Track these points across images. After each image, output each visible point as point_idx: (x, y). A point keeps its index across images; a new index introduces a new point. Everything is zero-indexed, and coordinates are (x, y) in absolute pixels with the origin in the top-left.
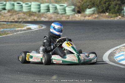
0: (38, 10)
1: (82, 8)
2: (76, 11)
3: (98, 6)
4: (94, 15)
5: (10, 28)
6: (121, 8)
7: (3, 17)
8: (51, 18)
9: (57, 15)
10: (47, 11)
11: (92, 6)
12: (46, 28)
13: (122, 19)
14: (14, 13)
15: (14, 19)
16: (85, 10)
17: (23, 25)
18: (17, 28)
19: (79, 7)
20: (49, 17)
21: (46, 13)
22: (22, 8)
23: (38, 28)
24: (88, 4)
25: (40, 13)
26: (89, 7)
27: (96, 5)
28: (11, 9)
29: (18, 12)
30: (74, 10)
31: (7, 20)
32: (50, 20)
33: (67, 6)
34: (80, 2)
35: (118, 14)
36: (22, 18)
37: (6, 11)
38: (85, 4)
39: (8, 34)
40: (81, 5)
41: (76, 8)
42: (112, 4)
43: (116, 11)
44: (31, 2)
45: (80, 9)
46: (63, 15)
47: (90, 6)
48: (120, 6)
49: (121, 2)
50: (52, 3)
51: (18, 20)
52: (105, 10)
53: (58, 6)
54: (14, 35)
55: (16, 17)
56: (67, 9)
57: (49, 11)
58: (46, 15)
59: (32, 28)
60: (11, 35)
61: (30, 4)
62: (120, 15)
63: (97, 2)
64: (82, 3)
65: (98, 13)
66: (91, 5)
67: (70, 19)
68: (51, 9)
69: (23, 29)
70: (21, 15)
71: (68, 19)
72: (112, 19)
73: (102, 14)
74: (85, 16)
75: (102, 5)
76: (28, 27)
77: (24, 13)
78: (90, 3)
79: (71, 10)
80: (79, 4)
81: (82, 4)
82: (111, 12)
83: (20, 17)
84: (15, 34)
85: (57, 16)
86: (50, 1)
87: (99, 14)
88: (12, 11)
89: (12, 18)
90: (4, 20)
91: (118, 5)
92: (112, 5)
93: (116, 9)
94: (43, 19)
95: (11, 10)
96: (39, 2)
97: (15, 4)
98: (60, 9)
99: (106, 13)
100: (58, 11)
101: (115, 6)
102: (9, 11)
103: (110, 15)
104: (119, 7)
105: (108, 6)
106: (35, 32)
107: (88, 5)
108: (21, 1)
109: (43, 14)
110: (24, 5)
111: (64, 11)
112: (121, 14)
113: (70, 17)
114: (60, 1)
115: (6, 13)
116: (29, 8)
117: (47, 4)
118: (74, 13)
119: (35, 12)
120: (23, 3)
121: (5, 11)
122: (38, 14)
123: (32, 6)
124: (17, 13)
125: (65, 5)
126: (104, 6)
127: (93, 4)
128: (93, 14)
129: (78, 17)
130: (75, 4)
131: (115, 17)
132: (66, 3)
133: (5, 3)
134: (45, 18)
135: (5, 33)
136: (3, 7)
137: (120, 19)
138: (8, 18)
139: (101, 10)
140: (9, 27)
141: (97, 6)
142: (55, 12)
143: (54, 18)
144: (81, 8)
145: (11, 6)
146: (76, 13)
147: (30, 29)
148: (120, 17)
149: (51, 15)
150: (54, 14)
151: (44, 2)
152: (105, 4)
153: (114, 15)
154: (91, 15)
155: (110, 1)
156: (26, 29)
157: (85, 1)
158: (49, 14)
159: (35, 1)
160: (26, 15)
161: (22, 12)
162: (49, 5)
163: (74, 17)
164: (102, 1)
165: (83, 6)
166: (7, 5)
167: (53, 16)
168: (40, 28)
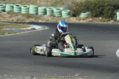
0: (36, 12)
1: (78, 12)
2: (71, 14)
3: (92, 11)
4: (88, 19)
6: (113, 13)
7: (2, 18)
8: (49, 20)
9: (53, 18)
10: (43, 13)
11: (87, 10)
12: (49, 29)
13: (114, 23)
14: (13, 15)
15: (13, 20)
16: (80, 14)
17: (27, 26)
19: (74, 11)
20: (46, 19)
21: (43, 15)
22: (21, 10)
23: (41, 29)
24: (82, 8)
25: (38, 16)
26: (83, 11)
27: (91, 9)
28: (10, 11)
29: (17, 14)
30: (69, 14)
31: (7, 21)
32: (48, 22)
33: (63, 10)
35: (111, 19)
37: (5, 13)
38: (80, 8)
40: (76, 9)
41: (72, 11)
42: (105, 9)
43: (110, 16)
44: (29, 5)
46: (59, 18)
48: (113, 11)
49: (114, 8)
50: (49, 7)
51: (17, 21)
53: (55, 10)
55: (15, 18)
56: (63, 12)
57: (46, 14)
58: (43, 17)
59: (36, 29)
61: (28, 6)
62: (112, 20)
63: (91, 6)
64: (77, 7)
65: (92, 17)
66: (85, 9)
68: (47, 11)
69: (28, 29)
70: (20, 16)
72: (105, 23)
73: (95, 19)
74: (80, 19)
75: (96, 10)
76: (32, 27)
77: (23, 15)
78: (85, 8)
79: (67, 14)
80: (74, 8)
82: (104, 16)
83: (19, 19)
84: (23, 33)
85: (54, 19)
86: (47, 5)
87: (93, 18)
89: (11, 19)
90: (4, 21)
91: (111, 10)
92: (105, 10)
93: (109, 14)
94: (40, 21)
95: (11, 12)
96: (37, 5)
97: (15, 6)
98: (57, 13)
99: (99, 17)
100: (54, 14)
101: (108, 11)
102: (8, 13)
103: (103, 19)
105: (102, 11)
106: (41, 32)
107: (83, 10)
108: (19, 4)
109: (40, 16)
110: (22, 7)
111: (60, 14)
112: (113, 19)
115: (6, 15)
116: (28, 10)
117: (45, 7)
118: (69, 16)
119: (33, 15)
120: (22, 5)
121: (5, 12)
122: (35, 16)
123: (30, 9)
124: (16, 14)
125: (61, 9)
126: (98, 11)
127: (88, 8)
128: (88, 17)
129: (73, 20)
130: (70, 8)
131: (107, 21)
132: (62, 7)
133: (4, 5)
134: (43, 20)
136: (3, 9)
137: (112, 23)
138: (7, 19)
139: (95, 15)
141: (91, 11)
143: (51, 21)
144: (76, 11)
145: (10, 8)
146: (71, 17)
147: (34, 29)
148: (112, 21)
149: (47, 18)
150: (51, 17)
151: (41, 5)
152: (99, 8)
153: (107, 19)
154: (85, 18)
155: (104, 6)
156: (30, 29)
157: (80, 5)
158: (46, 17)
159: (33, 4)
160: (24, 17)
161: (20, 14)
162: (46, 8)
163: (69, 20)
164: (96, 6)
165: (78, 10)
166: (6, 7)
167: (50, 18)
168: (43, 28)
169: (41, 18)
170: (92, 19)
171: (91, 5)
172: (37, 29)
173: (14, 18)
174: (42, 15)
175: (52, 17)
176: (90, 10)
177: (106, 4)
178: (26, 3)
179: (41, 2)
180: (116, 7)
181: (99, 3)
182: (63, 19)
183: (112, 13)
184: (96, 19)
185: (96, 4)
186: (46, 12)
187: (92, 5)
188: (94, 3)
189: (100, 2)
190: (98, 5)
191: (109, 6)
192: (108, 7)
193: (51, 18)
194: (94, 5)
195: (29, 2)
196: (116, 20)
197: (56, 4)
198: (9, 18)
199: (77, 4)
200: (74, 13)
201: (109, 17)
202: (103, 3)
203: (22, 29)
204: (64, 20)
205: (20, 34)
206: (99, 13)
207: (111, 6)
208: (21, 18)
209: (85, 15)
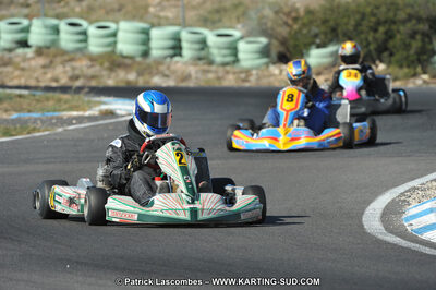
0: (144, 48)
1: (296, 46)
2: (274, 53)
5: (42, 110)
6: (429, 47)
7: (17, 73)
8: (187, 77)
9: (206, 67)
10: (171, 52)
11: (329, 36)
13: (432, 86)
14: (58, 59)
15: (56, 80)
16: (305, 51)
17: (89, 102)
18: (65, 110)
19: (283, 42)
20: (179, 73)
21: (168, 60)
22: (86, 41)
24: (315, 30)
25: (149, 60)
26: (318, 41)
27: (345, 34)
28: (48, 44)
29: (72, 55)
30: (264, 52)
31: (32, 83)
32: (184, 85)
33: (242, 38)
34: (286, 24)
35: (419, 69)
36: (86, 77)
37: (29, 52)
38: (305, 31)
39: (34, 130)
40: (290, 33)
41: (275, 42)
42: (398, 31)
43: (416, 57)
44: (117, 22)
45: (287, 49)
46: (228, 68)
47: (322, 37)
48: (427, 40)
49: (431, 27)
50: (190, 26)
51: (69, 84)
52: (374, 54)
53: (212, 39)
55: (65, 72)
56: (242, 46)
57: (180, 55)
58: (168, 68)
59: (118, 113)
60: (46, 133)
61: (113, 26)
62: (425, 73)
63: (347, 24)
64: (296, 27)
66: (325, 34)
67: (252, 83)
68: (185, 45)
69: (87, 113)
70: (83, 65)
71: (245, 80)
72: (398, 84)
75: (363, 36)
76: (103, 107)
77: (93, 59)
78: (323, 29)
79: (256, 52)
80: (284, 31)
81: (293, 32)
82: (393, 59)
83: (77, 72)
84: (60, 130)
85: (208, 71)
86: (184, 19)
88: (50, 51)
89: (49, 76)
90: (22, 82)
91: (418, 37)
92: (398, 36)
93: (412, 52)
94: (157, 81)
95: (48, 48)
96: (145, 22)
97: (63, 26)
98: (219, 48)
99: (377, 62)
100: (209, 53)
101: (407, 41)
102: (40, 51)
103: (390, 70)
104: (423, 41)
105: (386, 41)
107: (316, 36)
108: (82, 17)
109: (159, 62)
110: (92, 30)
111: (231, 55)
112: (429, 68)
113: (251, 75)
114: (220, 20)
115: (30, 59)
116: (111, 40)
117: (172, 29)
118: (265, 60)
119: (131, 58)
120: (91, 22)
121: (27, 50)
122: (139, 63)
123: (121, 35)
124: (68, 57)
125: (237, 33)
126: (370, 39)
127: (334, 30)
128: (333, 65)
129: (281, 76)
130: (270, 31)
131: (407, 77)
132: (239, 26)
133: (25, 22)
134: (167, 76)
136: (19, 36)
137: (425, 86)
138: (35, 75)
140: (39, 105)
142: (200, 59)
143: (197, 78)
144: (291, 43)
145: (46, 34)
146: (274, 63)
147: (111, 114)
148: (425, 77)
149: (184, 67)
150: (196, 65)
151: (163, 21)
152: (376, 30)
153: (406, 70)
154: (326, 68)
155: (394, 22)
156: (97, 114)
157: (306, 20)
158: (179, 65)
159: (132, 17)
160: (98, 68)
161: (84, 55)
162: (178, 33)
163: (264, 77)
164: (365, 23)
165: (299, 36)
166: (33, 29)
167: (192, 70)
169: (162, 68)
171: (345, 20)
172: (123, 113)
173: (59, 70)
174: (165, 57)
175: (202, 66)
176: (341, 37)
177: (402, 15)
178: (107, 13)
179: (163, 9)
181: (375, 11)
182: (241, 72)
183: (423, 47)
185: (363, 16)
186: (180, 48)
187: (349, 17)
188: (358, 12)
189: (377, 7)
190: (373, 19)
191: (414, 21)
192: (409, 25)
193: (198, 68)
194: (358, 17)
195: (119, 10)
197: (216, 17)
198: (41, 71)
199: (294, 15)
200: (282, 49)
202: (389, 10)
203: (67, 114)
204: (247, 76)
206: (376, 50)
207: (419, 20)
208: (85, 69)
209: (323, 56)
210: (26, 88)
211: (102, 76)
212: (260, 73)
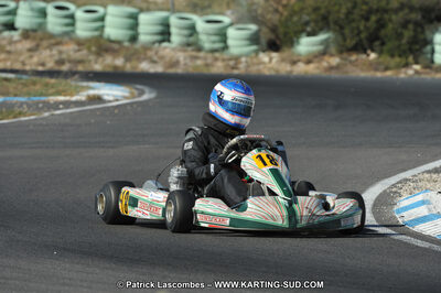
0: (130, 33)
1: (286, 34)
2: (264, 41)
3: (342, 28)
4: (326, 58)
5: (29, 94)
6: (421, 36)
7: (3, 56)
8: (176, 63)
9: (194, 53)
10: (158, 38)
11: (320, 24)
12: (156, 98)
13: (423, 76)
14: (45, 43)
15: (43, 64)
16: (295, 39)
17: (77, 87)
18: (52, 95)
19: (274, 30)
20: (167, 59)
21: (157, 45)
22: (73, 25)
23: (125, 98)
24: (306, 18)
25: (137, 46)
26: (309, 29)
27: (336, 23)
28: (35, 27)
29: (59, 39)
30: (254, 39)
31: (18, 66)
32: (172, 71)
33: (231, 24)
34: (276, 11)
35: (411, 59)
36: (70, 61)
37: (16, 35)
38: (295, 19)
39: (20, 114)
40: (280, 21)
41: (265, 30)
42: (390, 20)
43: (407, 46)
44: (105, 6)
45: (277, 37)
46: (217, 55)
47: (312, 24)
48: (419, 30)
49: (423, 17)
50: (179, 11)
51: (57, 68)
52: (365, 43)
53: (201, 25)
54: (42, 119)
55: (51, 56)
56: (231, 32)
57: (169, 41)
58: (156, 53)
59: (106, 98)
60: (32, 117)
61: (101, 10)
62: (417, 63)
63: (338, 12)
64: (286, 13)
65: (340, 52)
66: (316, 22)
67: (241, 70)
68: (173, 30)
69: (74, 98)
70: (69, 49)
71: (234, 68)
72: (389, 73)
73: (354, 57)
74: (295, 59)
75: (354, 25)
76: (91, 92)
77: (80, 43)
78: (313, 16)
79: (245, 39)
80: (275, 18)
81: (283, 19)
82: (385, 48)
83: (64, 56)
84: (46, 114)
85: (197, 58)
86: (173, 4)
87: (345, 55)
88: (36, 35)
89: (35, 59)
90: (8, 65)
91: (411, 26)
92: (390, 26)
93: (404, 41)
94: (145, 66)
95: (34, 31)
96: (134, 7)
97: (50, 9)
98: (209, 34)
99: (369, 52)
100: (198, 39)
101: (399, 30)
102: (26, 34)
103: (381, 60)
104: (415, 31)
105: (378, 30)
106: (116, 111)
107: (307, 23)
108: (69, 1)
109: (146, 48)
110: (79, 14)
111: (220, 41)
112: (421, 59)
113: (241, 63)
114: (209, 6)
115: (16, 42)
116: (98, 24)
117: (164, 14)
118: (254, 47)
119: (119, 42)
120: (79, 6)
121: (13, 33)
122: (127, 49)
123: (109, 19)
124: (55, 40)
125: (226, 20)
126: (362, 28)
128: (324, 53)
129: (270, 63)
130: (260, 18)
131: (398, 67)
132: (229, 12)
133: (12, 5)
134: (154, 62)
135: (8, 110)
136: (5, 19)
137: (416, 77)
138: (22, 58)
139: (350, 43)
140: (25, 89)
141: (337, 28)
142: (188, 45)
143: (185, 64)
144: (281, 30)
145: (33, 17)
146: (264, 51)
147: (98, 99)
148: (417, 67)
149: (173, 53)
150: (185, 51)
151: (152, 6)
152: (367, 19)
153: (397, 59)
155: (385, 11)
156: (83, 98)
157: (296, 8)
158: (167, 51)
159: (120, 2)
160: (85, 52)
161: (71, 39)
162: (167, 19)
163: (254, 64)
164: (357, 11)
165: (290, 24)
166: (20, 12)
167: (181, 56)
168: (134, 97)
169: (150, 53)
170: (342, 59)
171: (337, 8)
172: (111, 98)
173: (45, 54)
174: (154, 43)
175: (190, 52)
176: (332, 26)
177: (395, 4)
180: (433, 16)
182: (230, 59)
183: (415, 37)
184: (357, 60)
185: (355, 4)
186: (169, 34)
187: (340, 5)
190: (364, 7)
191: (406, 11)
192: (401, 14)
193: (187, 54)
194: (349, 5)
196: (432, 62)
198: (28, 54)
199: (284, 2)
200: (272, 37)
201: (404, 52)
203: (52, 99)
204: (236, 64)
205: (36, 119)
206: (367, 38)
207: (412, 9)
208: (71, 53)
209: (314, 45)
210: (12, 71)
211: (90, 61)
212: (249, 60)
